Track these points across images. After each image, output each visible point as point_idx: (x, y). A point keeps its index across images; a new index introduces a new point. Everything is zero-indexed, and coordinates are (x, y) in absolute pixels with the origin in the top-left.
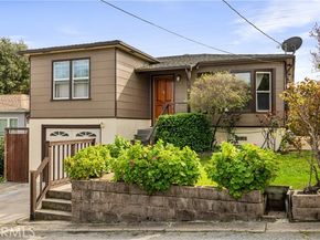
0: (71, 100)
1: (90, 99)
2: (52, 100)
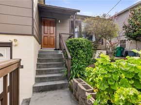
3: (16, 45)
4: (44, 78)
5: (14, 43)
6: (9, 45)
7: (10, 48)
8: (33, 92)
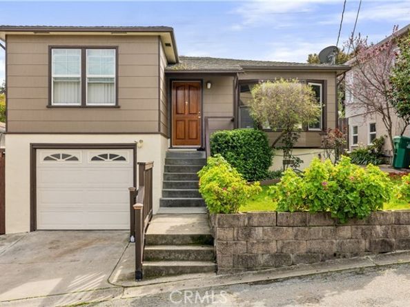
0: (84, 106)
1: (117, 107)
2: (50, 106)
3: (141, 147)
4: (174, 192)
5: (139, 145)
6: (133, 147)
7: (132, 150)
8: (161, 206)
